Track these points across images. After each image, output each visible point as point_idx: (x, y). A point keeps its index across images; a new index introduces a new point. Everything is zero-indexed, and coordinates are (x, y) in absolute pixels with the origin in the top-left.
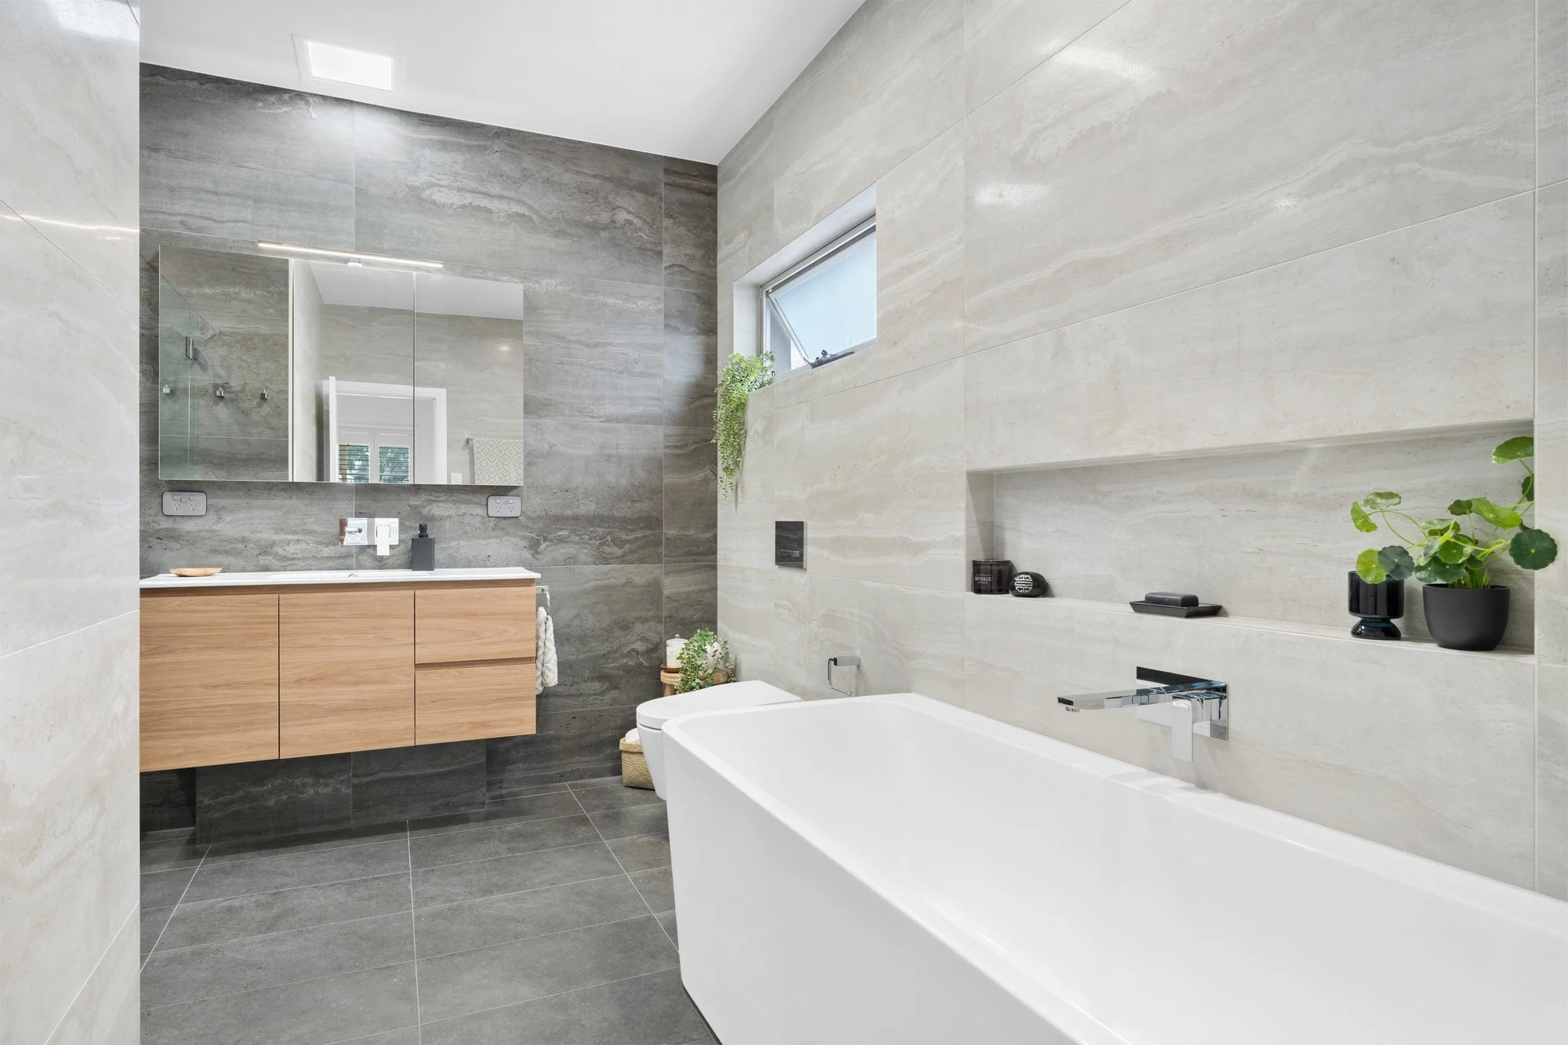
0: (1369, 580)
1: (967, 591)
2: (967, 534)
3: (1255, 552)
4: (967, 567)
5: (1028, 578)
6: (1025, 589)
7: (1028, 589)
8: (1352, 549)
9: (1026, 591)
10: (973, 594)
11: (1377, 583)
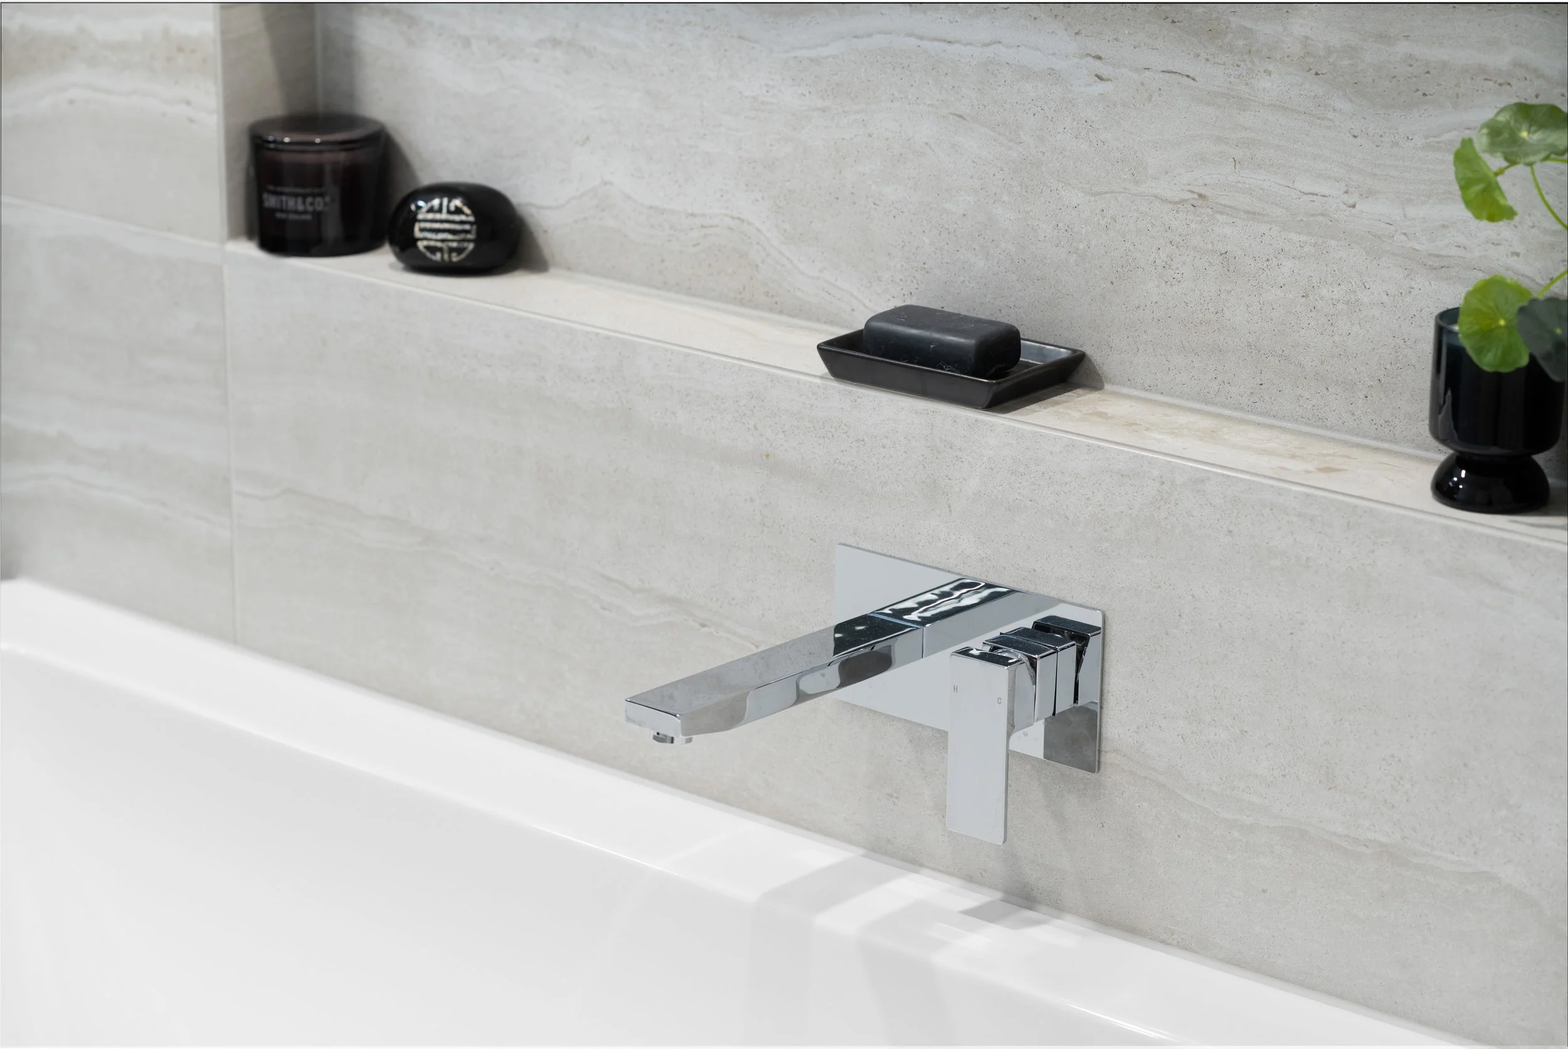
0: (1488, 361)
1: (233, 235)
2: (223, 33)
3: (1182, 202)
4: (229, 149)
5: (458, 211)
6: (451, 250)
7: (459, 251)
8: (1444, 226)
9: (455, 258)
10: (249, 250)
11: (1504, 370)
